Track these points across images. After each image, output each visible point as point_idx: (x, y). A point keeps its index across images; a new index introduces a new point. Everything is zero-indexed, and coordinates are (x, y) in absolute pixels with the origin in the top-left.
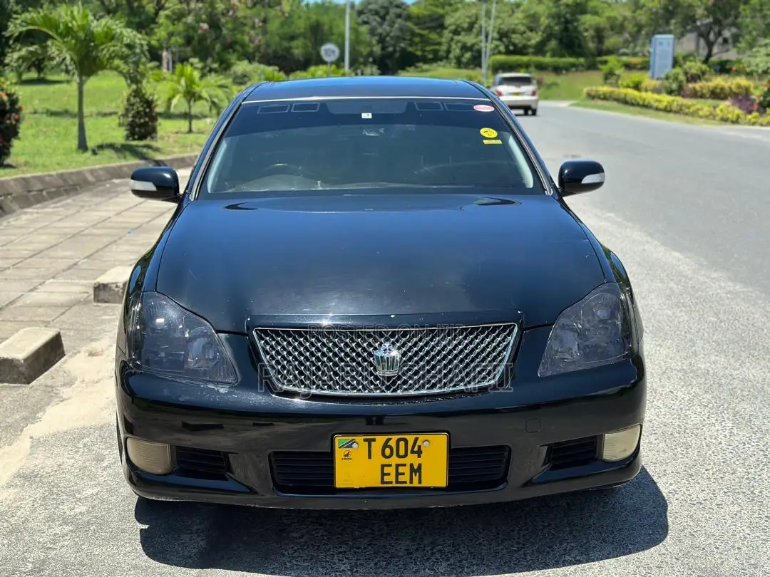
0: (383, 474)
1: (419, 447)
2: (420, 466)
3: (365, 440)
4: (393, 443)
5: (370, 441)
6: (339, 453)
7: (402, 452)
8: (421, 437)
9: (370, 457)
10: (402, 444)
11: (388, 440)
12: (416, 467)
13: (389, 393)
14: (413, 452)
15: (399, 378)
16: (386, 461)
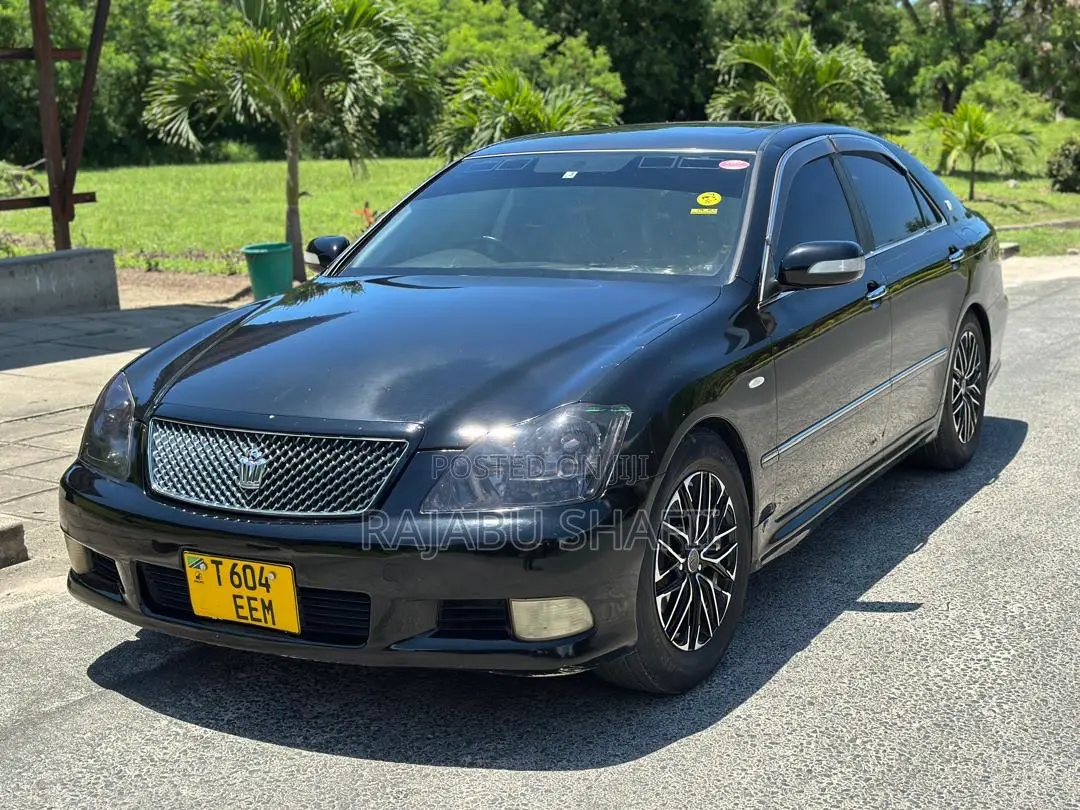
0: (238, 607)
1: (266, 579)
2: (270, 602)
3: (213, 562)
4: (239, 569)
5: (218, 564)
6: (191, 574)
7: (251, 584)
8: (268, 568)
9: (220, 584)
10: (248, 571)
11: (235, 565)
12: (267, 605)
13: (247, 509)
14: (261, 584)
15: (261, 492)
16: (237, 591)
